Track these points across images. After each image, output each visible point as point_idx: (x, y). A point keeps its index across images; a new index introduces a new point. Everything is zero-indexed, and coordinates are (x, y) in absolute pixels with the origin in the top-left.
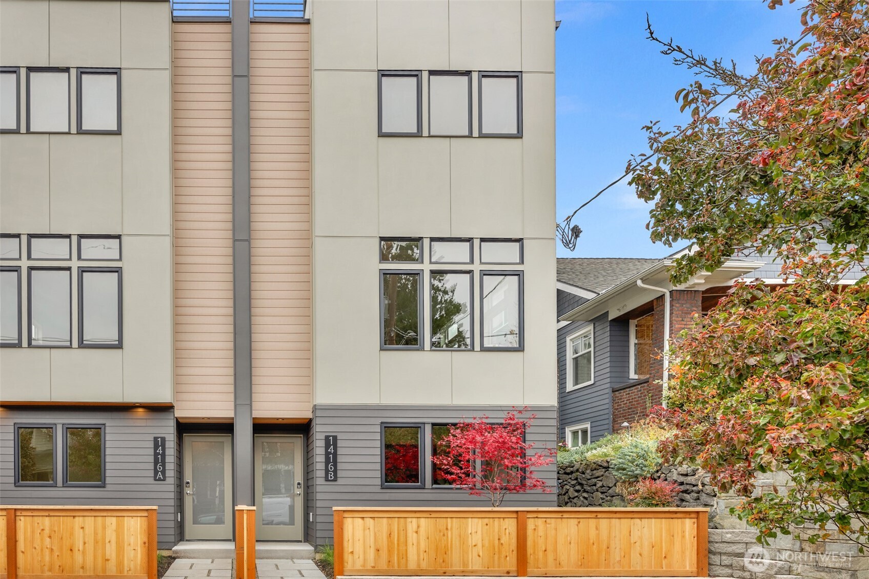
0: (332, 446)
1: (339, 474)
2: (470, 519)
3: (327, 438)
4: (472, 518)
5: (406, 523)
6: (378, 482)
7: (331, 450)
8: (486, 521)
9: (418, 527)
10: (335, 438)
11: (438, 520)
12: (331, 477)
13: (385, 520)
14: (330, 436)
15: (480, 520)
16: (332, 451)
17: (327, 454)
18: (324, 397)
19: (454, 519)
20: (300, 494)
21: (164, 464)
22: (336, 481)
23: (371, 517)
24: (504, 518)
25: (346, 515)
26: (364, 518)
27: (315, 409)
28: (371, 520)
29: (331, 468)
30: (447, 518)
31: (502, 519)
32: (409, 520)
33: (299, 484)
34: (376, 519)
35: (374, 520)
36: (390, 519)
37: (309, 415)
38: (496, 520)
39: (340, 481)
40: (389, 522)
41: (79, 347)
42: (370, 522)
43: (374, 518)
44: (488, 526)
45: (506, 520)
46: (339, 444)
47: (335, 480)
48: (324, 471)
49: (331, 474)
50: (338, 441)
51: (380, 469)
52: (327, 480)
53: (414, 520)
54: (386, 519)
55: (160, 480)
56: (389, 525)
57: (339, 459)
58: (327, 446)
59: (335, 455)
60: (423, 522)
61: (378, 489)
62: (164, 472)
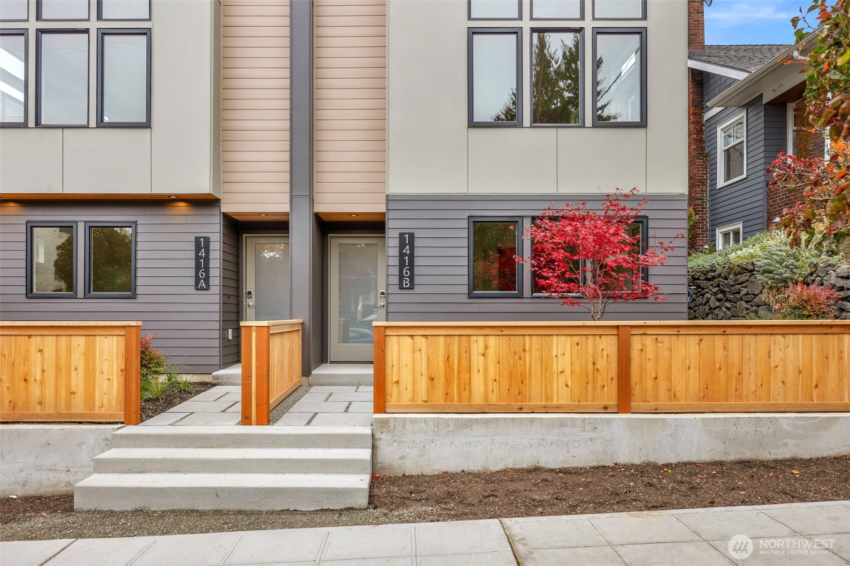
0: (408, 246)
1: (417, 280)
2: (555, 337)
3: (402, 236)
4: (557, 335)
5: (469, 343)
6: (465, 290)
7: (406, 250)
8: (577, 339)
9: (486, 347)
10: (412, 236)
11: (512, 338)
12: (406, 284)
13: (442, 339)
14: (406, 234)
15: (569, 338)
16: (408, 252)
17: (402, 256)
18: (398, 186)
19: (534, 337)
20: (384, 306)
21: (207, 269)
22: (413, 289)
23: (422, 335)
24: (600, 336)
25: (388, 332)
26: (413, 336)
27: (387, 200)
28: (423, 339)
29: (407, 273)
30: (525, 335)
31: (598, 337)
32: (474, 339)
33: (383, 293)
34: (429, 337)
35: (427, 338)
36: (448, 339)
37: (382, 208)
38: (590, 338)
39: (417, 289)
40: (446, 341)
41: (98, 127)
42: (421, 342)
43: (427, 335)
44: (579, 346)
45: (603, 338)
46: (417, 243)
47: (412, 287)
48: (397, 277)
49: (406, 280)
50: (416, 241)
51: (467, 274)
52: (401, 288)
53: (481, 339)
54: (443, 337)
55: (202, 289)
56: (447, 345)
57: (417, 262)
58: (402, 246)
59: (412, 257)
60: (492, 341)
61: (465, 299)
62: (207, 280)
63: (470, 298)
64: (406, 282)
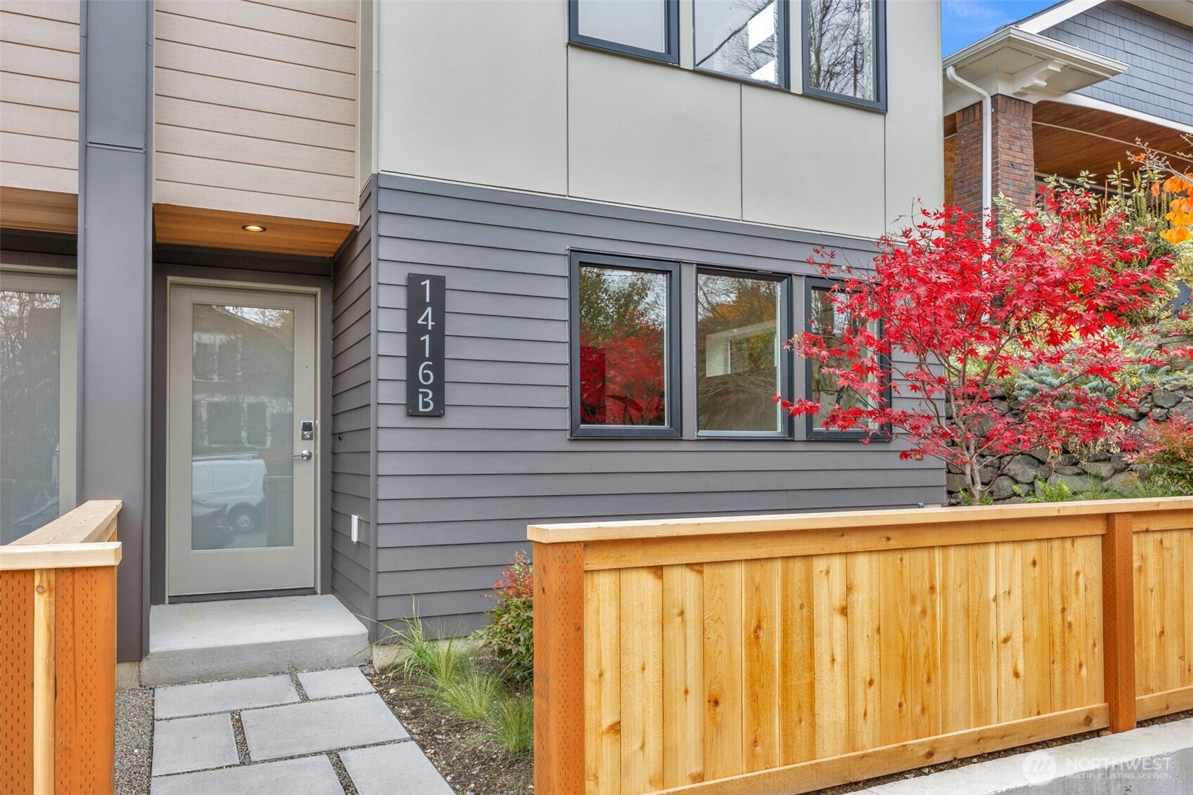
0: (429, 310)
1: (452, 394)
2: (992, 549)
3: (413, 283)
4: (997, 543)
5: (809, 579)
6: (563, 420)
7: (426, 319)
8: (1032, 549)
9: (849, 589)
10: (439, 284)
11: (907, 556)
12: (426, 405)
13: (739, 572)
14: (425, 277)
15: (1018, 550)
16: (430, 323)
17: (414, 332)
18: (404, 155)
19: (952, 552)
20: (309, 457)
22: (440, 416)
23: (687, 565)
24: (1073, 538)
25: (592, 562)
26: (661, 568)
27: (374, 189)
28: (690, 577)
29: (426, 377)
30: (933, 547)
31: (1069, 543)
32: (820, 565)
33: (307, 427)
34: (706, 569)
35: (701, 572)
36: (757, 569)
37: (351, 215)
38: (1056, 544)
39: (453, 418)
40: (752, 578)
42: (684, 584)
43: (701, 564)
44: (1037, 568)
45: (1078, 542)
46: (453, 302)
47: (438, 413)
48: (402, 388)
49: (426, 395)
50: (449, 296)
51: (568, 383)
52: (412, 412)
53: (837, 564)
54: (743, 565)
56: (755, 589)
57: (452, 349)
58: (414, 307)
59: (439, 335)
60: (864, 566)
61: (562, 441)
63: (574, 439)
64: (426, 400)
